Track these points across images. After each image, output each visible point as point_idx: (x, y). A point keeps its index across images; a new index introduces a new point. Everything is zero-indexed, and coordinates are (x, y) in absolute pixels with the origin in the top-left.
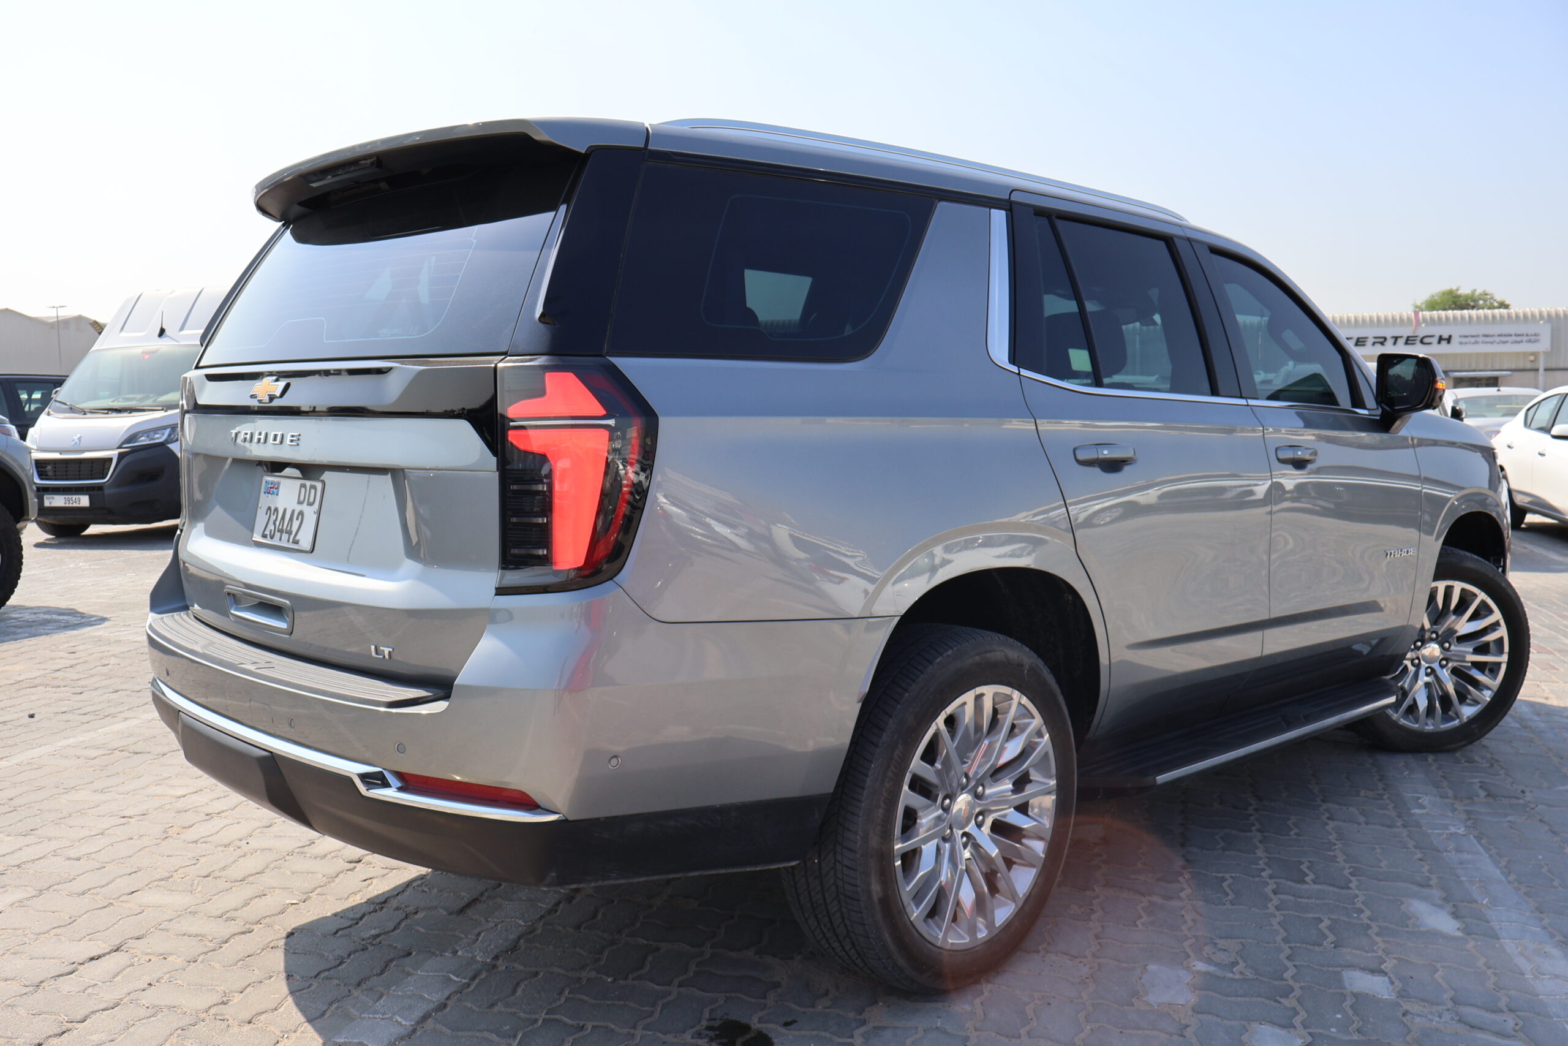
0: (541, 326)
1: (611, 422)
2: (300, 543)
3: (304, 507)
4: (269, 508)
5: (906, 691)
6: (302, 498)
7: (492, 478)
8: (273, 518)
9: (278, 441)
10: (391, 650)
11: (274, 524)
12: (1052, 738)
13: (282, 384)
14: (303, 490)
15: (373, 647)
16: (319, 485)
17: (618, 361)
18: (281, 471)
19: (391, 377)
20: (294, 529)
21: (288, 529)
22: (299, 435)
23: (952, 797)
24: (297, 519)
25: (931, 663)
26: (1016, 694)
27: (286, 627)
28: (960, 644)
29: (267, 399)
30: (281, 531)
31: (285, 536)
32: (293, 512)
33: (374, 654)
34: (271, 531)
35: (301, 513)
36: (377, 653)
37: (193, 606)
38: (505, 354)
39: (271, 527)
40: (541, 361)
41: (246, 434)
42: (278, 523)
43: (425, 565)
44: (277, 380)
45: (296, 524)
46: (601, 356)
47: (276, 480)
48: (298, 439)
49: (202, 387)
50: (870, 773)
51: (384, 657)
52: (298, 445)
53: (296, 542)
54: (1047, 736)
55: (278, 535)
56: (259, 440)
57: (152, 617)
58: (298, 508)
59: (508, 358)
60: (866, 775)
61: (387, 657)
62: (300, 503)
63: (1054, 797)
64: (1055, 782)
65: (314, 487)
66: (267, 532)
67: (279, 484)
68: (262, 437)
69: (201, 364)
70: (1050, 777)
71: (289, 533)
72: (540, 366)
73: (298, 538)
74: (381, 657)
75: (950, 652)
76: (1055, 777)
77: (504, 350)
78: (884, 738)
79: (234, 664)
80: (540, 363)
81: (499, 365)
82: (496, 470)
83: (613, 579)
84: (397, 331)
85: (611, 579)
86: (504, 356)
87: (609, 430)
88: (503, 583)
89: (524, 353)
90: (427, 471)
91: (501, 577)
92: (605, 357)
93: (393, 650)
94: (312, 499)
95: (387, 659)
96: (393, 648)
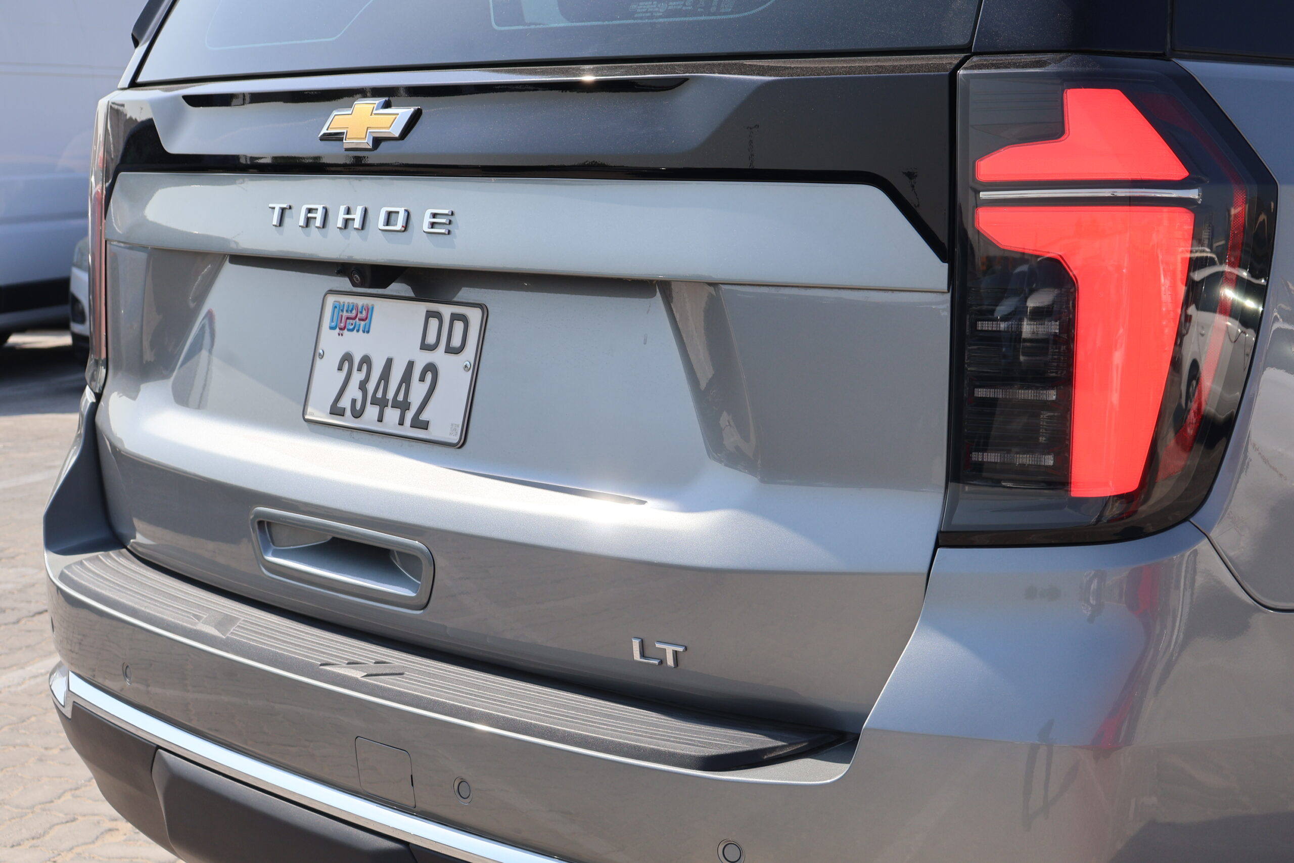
1: (1193, 194)
2: (431, 427)
3: (439, 357)
4: (347, 358)
6: (431, 339)
7: (942, 305)
8: (357, 377)
9: (399, 225)
10: (680, 649)
11: (363, 386)
13: (402, 113)
14: (434, 323)
15: (636, 644)
16: (474, 316)
17: (1197, 68)
18: (385, 285)
19: (685, 98)
20: (416, 399)
21: (401, 398)
22: (452, 214)
24: (422, 379)
27: (414, 595)
29: (367, 143)
30: (381, 403)
31: (392, 415)
32: (411, 365)
33: (637, 656)
34: (354, 402)
35: (431, 368)
36: (643, 655)
37: (135, 538)
38: (967, 51)
39: (353, 392)
40: (1054, 66)
41: (310, 210)
42: (371, 387)
43: (763, 481)
44: (387, 105)
45: (418, 391)
46: (1162, 57)
47: (361, 301)
48: (450, 222)
49: (175, 121)
51: (661, 662)
52: (449, 232)
53: (419, 424)
55: (372, 411)
56: (347, 222)
57: (49, 557)
58: (422, 359)
59: (975, 59)
61: (670, 662)
62: (425, 347)
65: (464, 319)
66: (345, 403)
67: (369, 310)
68: (357, 216)
69: (141, 79)
71: (404, 406)
72: (1058, 75)
73: (424, 417)
74: (656, 662)
77: (961, 41)
79: (312, 665)
80: (1061, 69)
81: (961, 72)
82: (947, 291)
83: (1191, 520)
84: (679, 7)
85: (1186, 519)
86: (963, 55)
87: (1192, 211)
88: (954, 522)
89: (1013, 49)
90: (773, 290)
91: (949, 509)
92: (1174, 60)
93: (686, 649)
94: (456, 342)
95: (670, 667)
96: (686, 645)
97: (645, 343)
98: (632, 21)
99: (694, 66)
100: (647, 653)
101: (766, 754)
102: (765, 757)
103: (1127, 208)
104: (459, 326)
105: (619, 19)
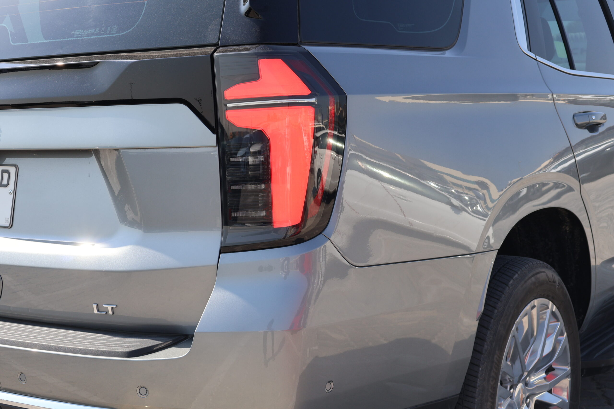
0: (248, 19)
1: (313, 100)
5: (495, 308)
7: (215, 152)
10: (114, 307)
12: (568, 336)
15: (95, 306)
16: (12, 170)
17: (311, 49)
19: (98, 71)
23: (513, 386)
25: (507, 285)
26: (550, 304)
28: (521, 269)
33: (96, 311)
36: (98, 311)
38: (217, 45)
40: (254, 50)
43: (144, 232)
46: (297, 45)
50: (479, 375)
51: (106, 313)
54: (565, 335)
59: (220, 49)
60: (477, 377)
61: (110, 312)
63: (569, 379)
64: (570, 368)
65: (8, 172)
70: (567, 365)
72: (256, 54)
74: (104, 313)
75: (516, 276)
76: (569, 365)
77: (214, 41)
78: (486, 347)
80: (256, 51)
81: (215, 54)
82: (216, 146)
83: (323, 233)
84: (93, 32)
85: (320, 233)
86: (215, 47)
87: (313, 107)
88: (226, 243)
89: (236, 44)
90: (143, 151)
91: (224, 237)
92: (302, 46)
93: (117, 306)
94: (5, 182)
95: (111, 315)
96: (117, 304)
97: (89, 177)
98: (73, 39)
99: (101, 57)
100: (100, 309)
101: (154, 348)
102: (154, 349)
103: (287, 107)
104: (6, 175)
105: (67, 38)
